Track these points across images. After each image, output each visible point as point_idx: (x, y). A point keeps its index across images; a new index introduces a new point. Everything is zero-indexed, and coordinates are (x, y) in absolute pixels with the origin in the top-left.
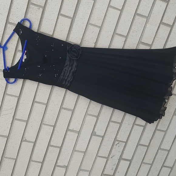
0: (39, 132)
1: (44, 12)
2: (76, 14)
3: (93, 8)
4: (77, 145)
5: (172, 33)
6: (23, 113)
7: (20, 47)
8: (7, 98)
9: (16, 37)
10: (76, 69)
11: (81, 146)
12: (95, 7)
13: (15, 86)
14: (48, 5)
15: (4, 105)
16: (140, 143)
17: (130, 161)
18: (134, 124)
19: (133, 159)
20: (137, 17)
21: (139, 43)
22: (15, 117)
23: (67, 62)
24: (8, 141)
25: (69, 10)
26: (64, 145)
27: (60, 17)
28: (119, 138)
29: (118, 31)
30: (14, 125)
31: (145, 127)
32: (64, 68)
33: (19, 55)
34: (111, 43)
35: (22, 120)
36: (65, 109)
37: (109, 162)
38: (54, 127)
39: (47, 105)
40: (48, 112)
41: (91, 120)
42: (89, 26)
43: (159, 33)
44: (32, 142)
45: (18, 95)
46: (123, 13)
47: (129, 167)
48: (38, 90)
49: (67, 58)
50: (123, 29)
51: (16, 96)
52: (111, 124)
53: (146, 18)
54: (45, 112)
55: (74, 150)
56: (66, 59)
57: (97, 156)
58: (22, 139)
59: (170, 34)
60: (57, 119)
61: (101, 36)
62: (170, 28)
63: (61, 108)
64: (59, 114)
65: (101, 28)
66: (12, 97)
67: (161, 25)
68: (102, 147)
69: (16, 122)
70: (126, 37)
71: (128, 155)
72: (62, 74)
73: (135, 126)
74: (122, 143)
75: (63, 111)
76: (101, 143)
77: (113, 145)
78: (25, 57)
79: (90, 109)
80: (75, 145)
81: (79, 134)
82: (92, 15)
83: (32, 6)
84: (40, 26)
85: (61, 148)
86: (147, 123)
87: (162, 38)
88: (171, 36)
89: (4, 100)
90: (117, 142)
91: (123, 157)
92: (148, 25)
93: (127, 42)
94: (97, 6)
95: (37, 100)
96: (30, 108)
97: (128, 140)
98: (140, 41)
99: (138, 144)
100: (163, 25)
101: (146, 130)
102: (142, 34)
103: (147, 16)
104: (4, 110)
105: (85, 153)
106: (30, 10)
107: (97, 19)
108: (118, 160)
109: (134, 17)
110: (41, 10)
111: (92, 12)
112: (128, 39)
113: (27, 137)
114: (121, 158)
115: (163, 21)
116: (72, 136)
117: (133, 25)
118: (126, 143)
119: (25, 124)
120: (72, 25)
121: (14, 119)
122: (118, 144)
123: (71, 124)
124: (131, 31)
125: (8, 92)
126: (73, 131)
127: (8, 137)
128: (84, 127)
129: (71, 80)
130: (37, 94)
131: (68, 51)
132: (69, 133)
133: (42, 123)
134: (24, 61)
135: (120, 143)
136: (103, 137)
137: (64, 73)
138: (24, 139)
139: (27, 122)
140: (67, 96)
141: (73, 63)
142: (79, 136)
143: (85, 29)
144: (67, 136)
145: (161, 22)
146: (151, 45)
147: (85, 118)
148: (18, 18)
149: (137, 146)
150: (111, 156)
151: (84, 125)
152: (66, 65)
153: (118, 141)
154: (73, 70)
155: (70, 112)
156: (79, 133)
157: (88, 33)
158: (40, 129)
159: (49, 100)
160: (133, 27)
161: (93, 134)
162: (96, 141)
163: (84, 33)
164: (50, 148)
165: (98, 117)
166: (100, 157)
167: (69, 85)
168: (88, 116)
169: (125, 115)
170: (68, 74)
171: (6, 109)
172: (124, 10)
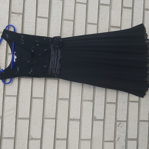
0: (43, 128)
1: (24, 18)
2: (50, 14)
3: (63, 7)
4: (82, 134)
5: (134, 14)
6: (24, 112)
7: (10, 51)
8: (7, 99)
9: (4, 42)
10: (61, 57)
11: (86, 134)
12: (65, 5)
13: (12, 86)
14: (25, 12)
15: (5, 107)
16: (141, 119)
17: (137, 140)
18: (129, 101)
19: (139, 138)
20: (101, 7)
21: (109, 27)
22: (17, 117)
23: (53, 53)
24: (15, 143)
25: (43, 12)
26: (69, 136)
27: (38, 19)
28: (119, 118)
29: (89, 21)
30: (18, 124)
31: (139, 102)
32: (51, 58)
33: (10, 58)
34: (86, 32)
35: (25, 118)
36: (61, 99)
37: (117, 145)
38: (56, 119)
39: (44, 99)
40: (47, 105)
41: (88, 106)
42: (64, 21)
43: (124, 15)
44: (38, 139)
45: (16, 95)
46: (89, 6)
47: (137, 147)
48: (33, 86)
49: (51, 48)
50: (93, 18)
51: (14, 96)
52: (107, 105)
53: (109, 6)
54: (45, 106)
55: (80, 140)
56: (50, 50)
57: (103, 141)
58: (28, 137)
59: (133, 15)
60: (57, 110)
61: (76, 28)
62: (132, 10)
63: (58, 99)
64: (57, 106)
65: (74, 21)
66: (11, 98)
67: (123, 9)
68: (106, 131)
69: (19, 121)
70: (97, 24)
71: (132, 134)
72: (51, 63)
73: (130, 103)
74: (123, 123)
75: (60, 101)
76: (103, 127)
77: (116, 127)
78: (15, 57)
79: (84, 95)
80: (80, 134)
81: (81, 122)
82: (64, 12)
83: (12, 15)
84: (22, 30)
85: (67, 139)
86: (140, 98)
87: (127, 19)
88: (134, 16)
89: (4, 102)
90: (118, 123)
91: (129, 137)
92: (112, 11)
93: (99, 28)
94: (66, 4)
95: (34, 96)
96: (30, 105)
97: (128, 119)
98: (110, 26)
99: (139, 121)
100: (125, 9)
101: (141, 105)
102: (110, 20)
103: (109, 4)
104: (6, 111)
105: (91, 140)
106: (12, 18)
107: (69, 15)
108: (125, 142)
109: (99, 7)
110: (21, 16)
111: (63, 10)
112: (100, 26)
113: (33, 135)
114: (127, 139)
115: (124, 6)
116: (74, 125)
117: (100, 14)
118: (127, 121)
119: (28, 121)
120: (49, 23)
121: (17, 118)
122: (120, 124)
123: (71, 113)
124: (100, 18)
125: (7, 93)
126: (74, 120)
127: (15, 138)
128: (83, 114)
129: (60, 67)
130: (33, 90)
131: (51, 42)
132: (71, 122)
133: (44, 118)
134: (15, 61)
135: (122, 123)
136: (104, 120)
137: (52, 63)
138: (30, 138)
139: (30, 119)
140: (60, 86)
141: (58, 52)
142: (81, 124)
143: (61, 25)
144: (70, 126)
145: (122, 7)
146: (120, 27)
147: (82, 104)
148: (3, 27)
149: (138, 124)
150: (117, 139)
151: (83, 112)
152: (52, 55)
153: (119, 121)
154: (59, 58)
155: (67, 102)
156: (80, 120)
157: (64, 27)
158: (43, 124)
159: (45, 94)
160: (100, 15)
161: (94, 119)
162: (98, 125)
163: (61, 28)
164: (57, 142)
165: (93, 101)
166: (106, 141)
167: (59, 73)
168: (84, 102)
169: (117, 95)
170: (56, 63)
171: (7, 110)
172: (89, 3)
